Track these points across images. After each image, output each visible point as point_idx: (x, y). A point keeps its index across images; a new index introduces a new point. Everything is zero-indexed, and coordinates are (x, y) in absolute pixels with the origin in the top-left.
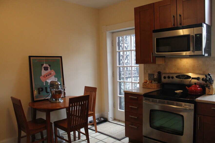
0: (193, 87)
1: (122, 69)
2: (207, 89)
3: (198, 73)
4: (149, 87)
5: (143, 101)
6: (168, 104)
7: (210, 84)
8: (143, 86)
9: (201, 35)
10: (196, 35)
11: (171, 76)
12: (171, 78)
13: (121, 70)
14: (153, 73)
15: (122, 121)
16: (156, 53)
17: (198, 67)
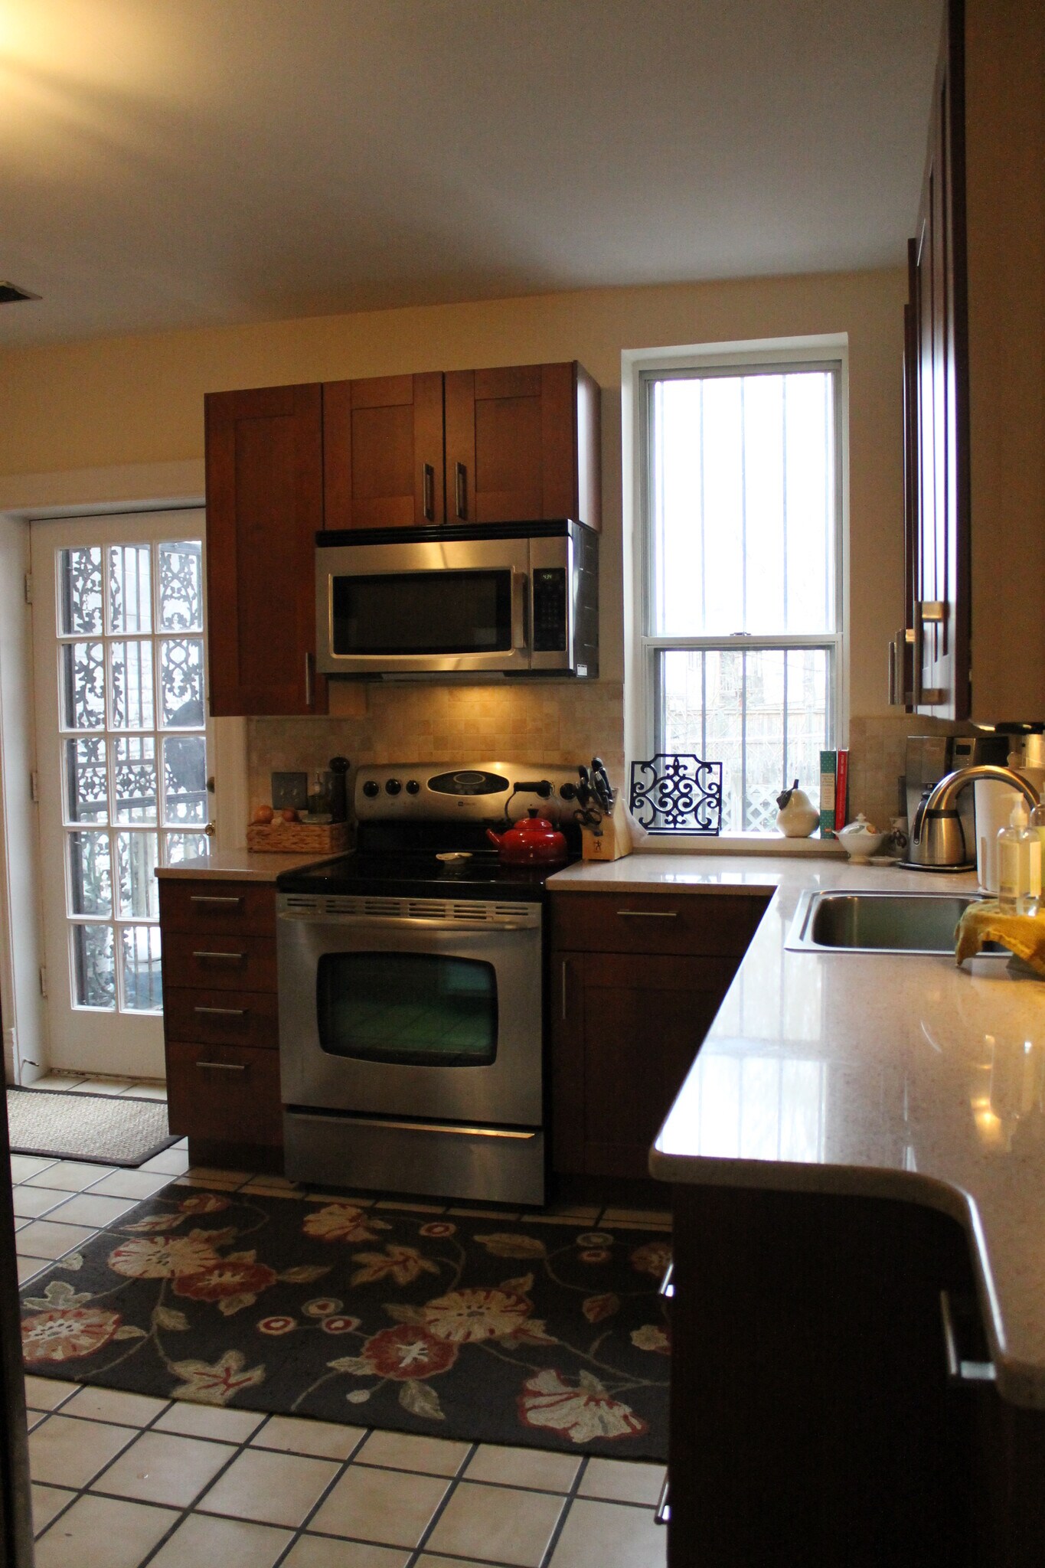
0: (522, 829)
1: (84, 754)
2: (587, 835)
3: (541, 761)
4: (287, 844)
5: (281, 915)
6: (412, 916)
7: (603, 811)
8: (250, 839)
9: (561, 574)
10: (538, 573)
11: (404, 777)
12: (404, 787)
13: (82, 760)
14: (302, 769)
15: (98, 1074)
16: (335, 656)
17: (538, 730)
